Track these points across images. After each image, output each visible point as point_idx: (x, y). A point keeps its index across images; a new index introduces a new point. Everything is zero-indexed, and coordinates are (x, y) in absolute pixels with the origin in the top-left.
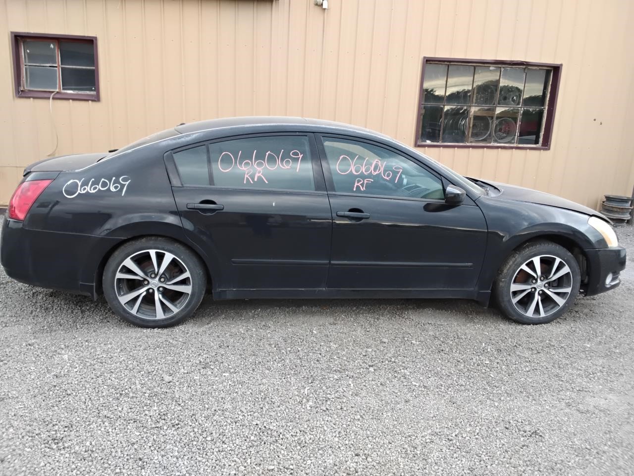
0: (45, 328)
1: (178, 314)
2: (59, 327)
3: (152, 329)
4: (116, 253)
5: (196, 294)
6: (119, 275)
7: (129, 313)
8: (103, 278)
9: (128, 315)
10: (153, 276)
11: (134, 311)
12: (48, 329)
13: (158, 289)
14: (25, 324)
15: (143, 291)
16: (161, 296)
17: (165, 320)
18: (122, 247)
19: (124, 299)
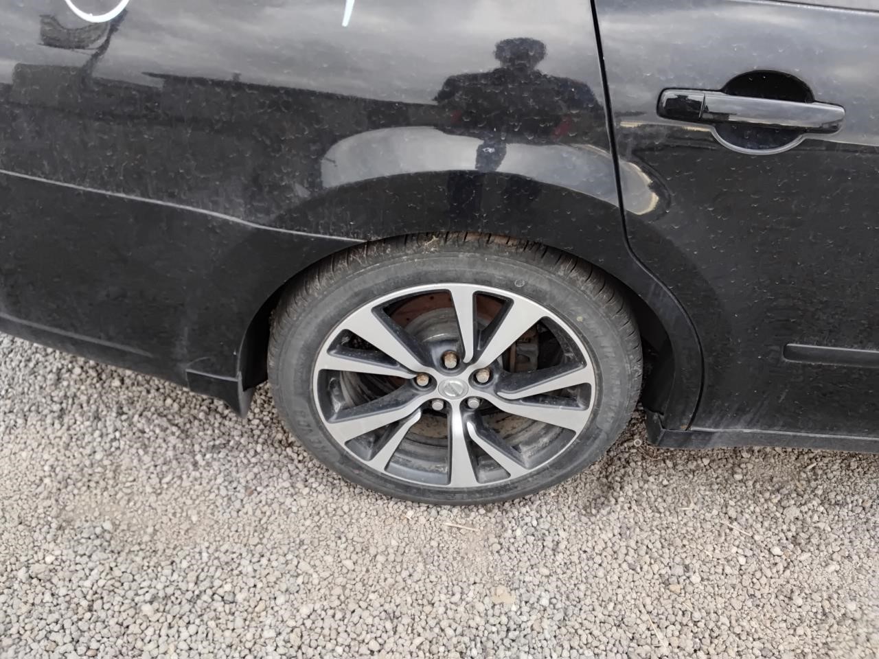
0: (98, 456)
1: (524, 479)
2: (141, 452)
3: (433, 512)
4: (318, 286)
5: (603, 436)
6: (327, 360)
7: (360, 467)
8: (271, 363)
9: (357, 472)
10: (451, 362)
11: (378, 463)
12: (106, 462)
13: (464, 405)
14: (35, 445)
15: (410, 411)
16: (471, 428)
17: (480, 491)
18: (342, 265)
19: (344, 430)
